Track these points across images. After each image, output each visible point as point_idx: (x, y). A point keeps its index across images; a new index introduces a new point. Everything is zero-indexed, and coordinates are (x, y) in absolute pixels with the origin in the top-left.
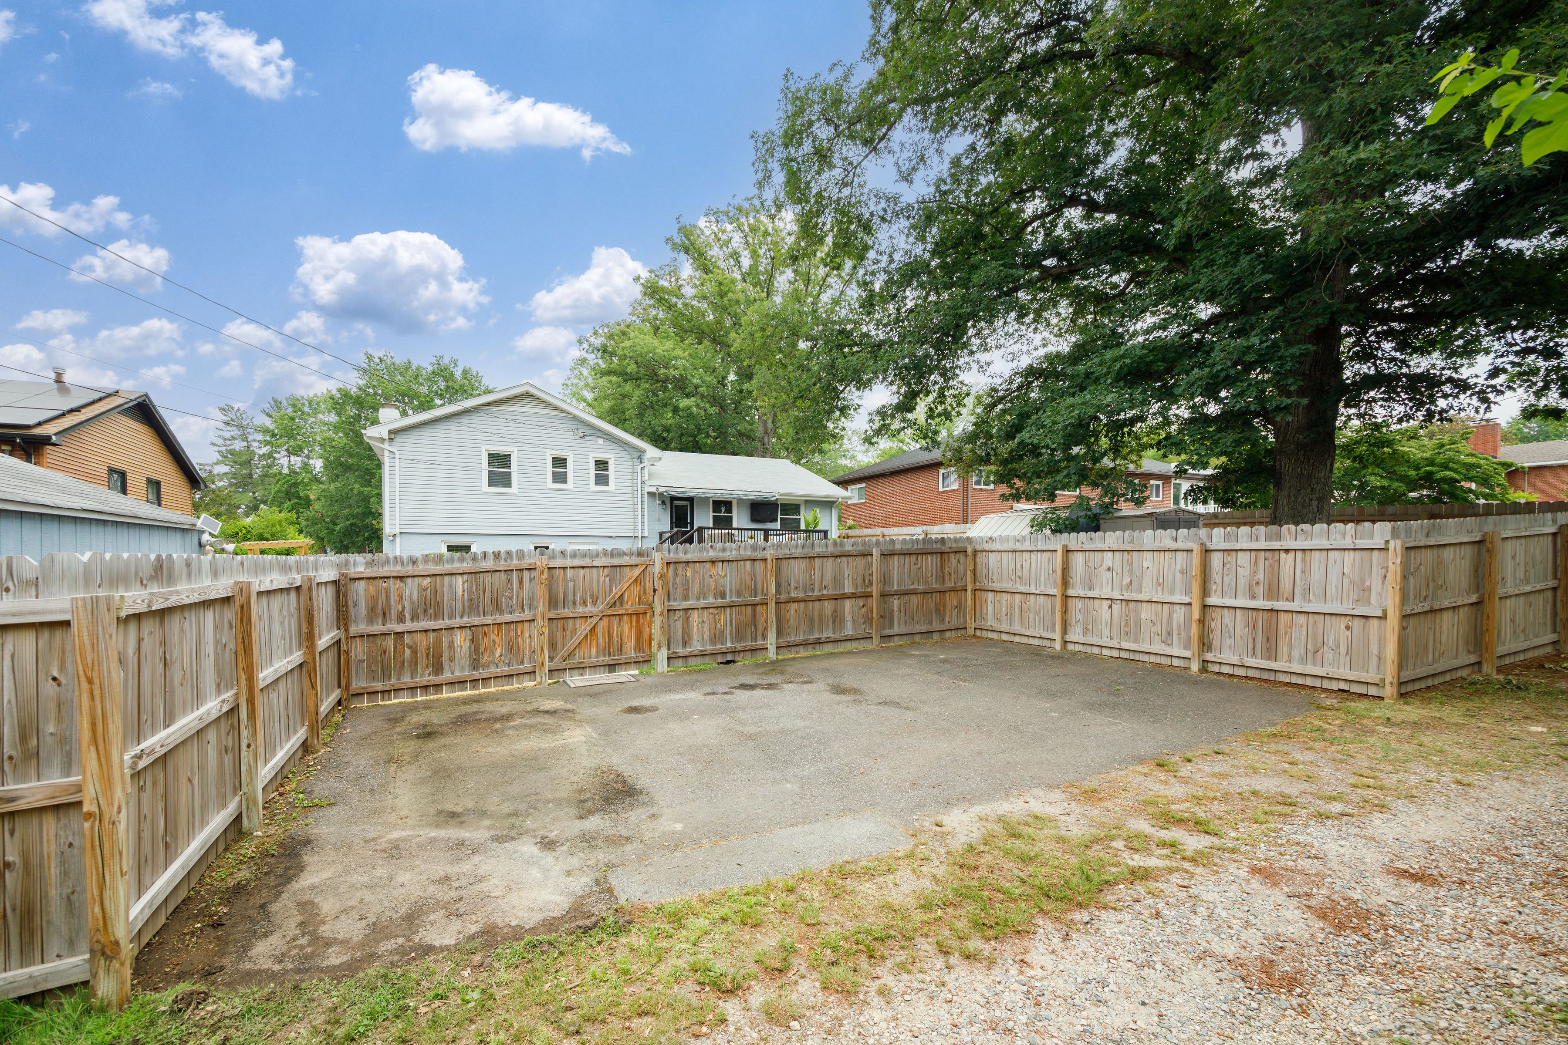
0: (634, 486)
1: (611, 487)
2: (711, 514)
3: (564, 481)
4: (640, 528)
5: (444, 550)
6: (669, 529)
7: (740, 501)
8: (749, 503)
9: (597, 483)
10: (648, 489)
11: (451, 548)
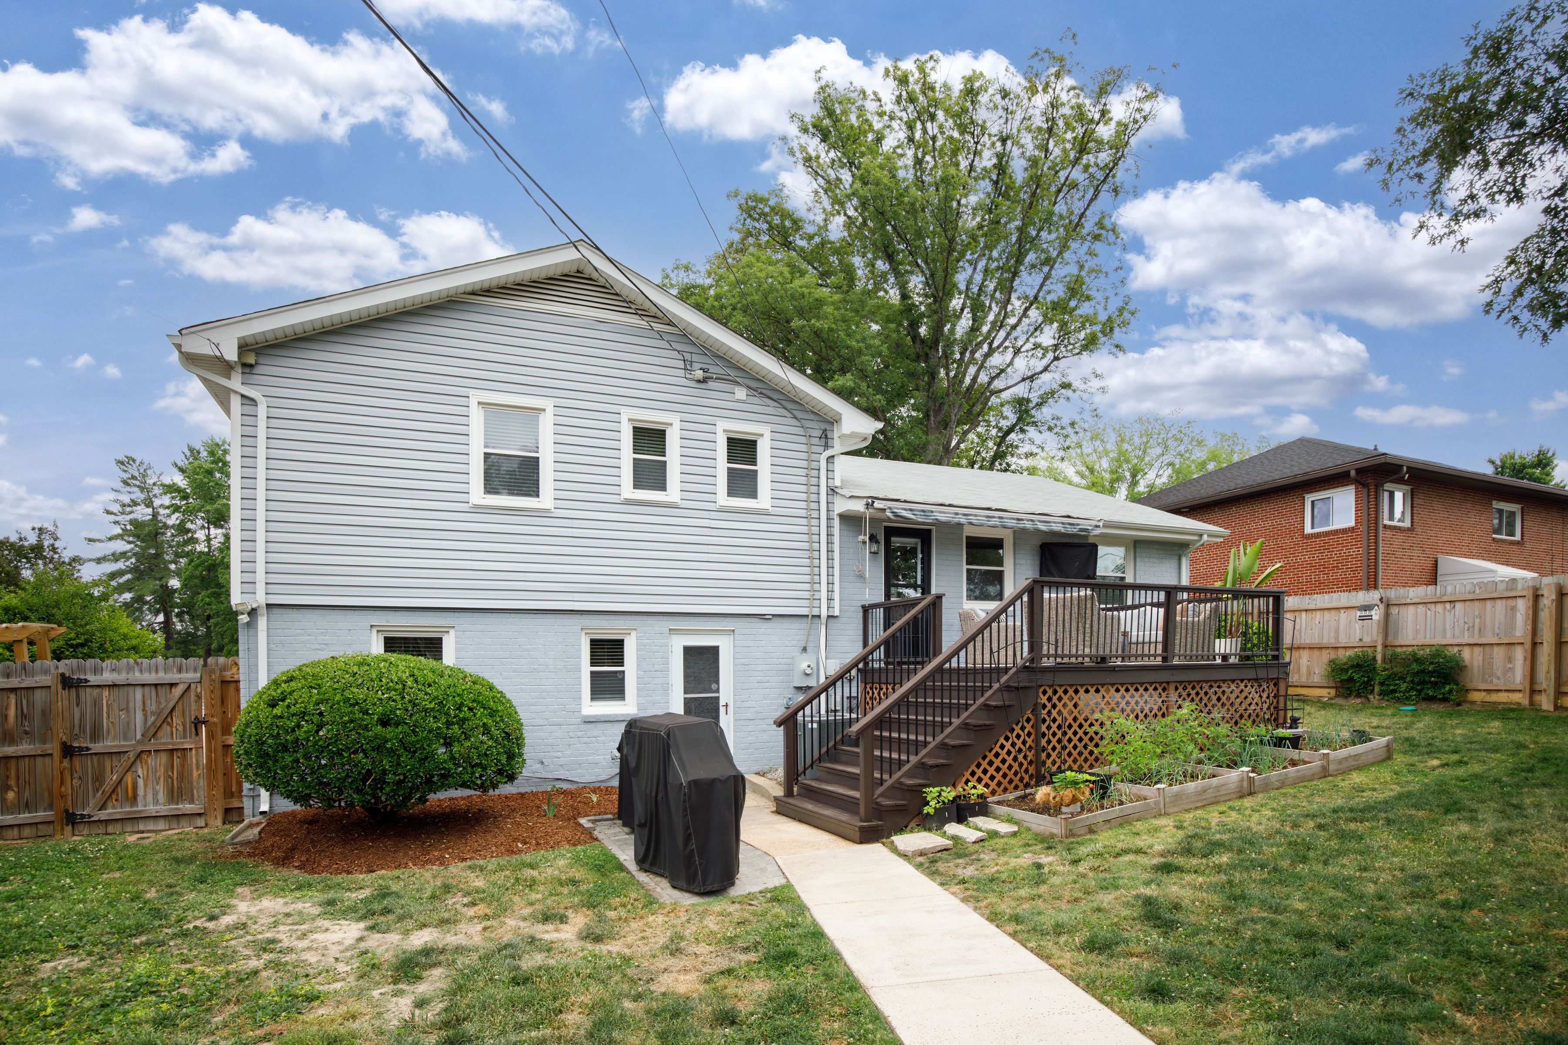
0: (812, 502)
1: (764, 500)
2: (965, 567)
3: (661, 485)
4: (824, 595)
5: (377, 647)
6: (882, 599)
7: (1020, 535)
8: (1037, 542)
9: (732, 492)
10: (841, 506)
11: (391, 644)
